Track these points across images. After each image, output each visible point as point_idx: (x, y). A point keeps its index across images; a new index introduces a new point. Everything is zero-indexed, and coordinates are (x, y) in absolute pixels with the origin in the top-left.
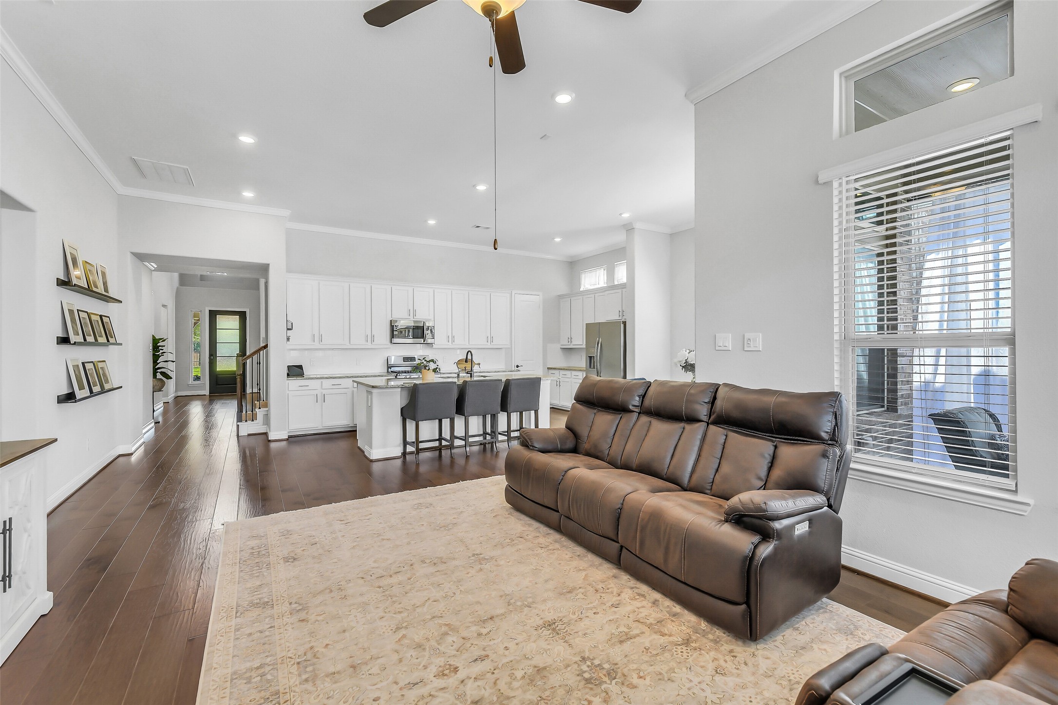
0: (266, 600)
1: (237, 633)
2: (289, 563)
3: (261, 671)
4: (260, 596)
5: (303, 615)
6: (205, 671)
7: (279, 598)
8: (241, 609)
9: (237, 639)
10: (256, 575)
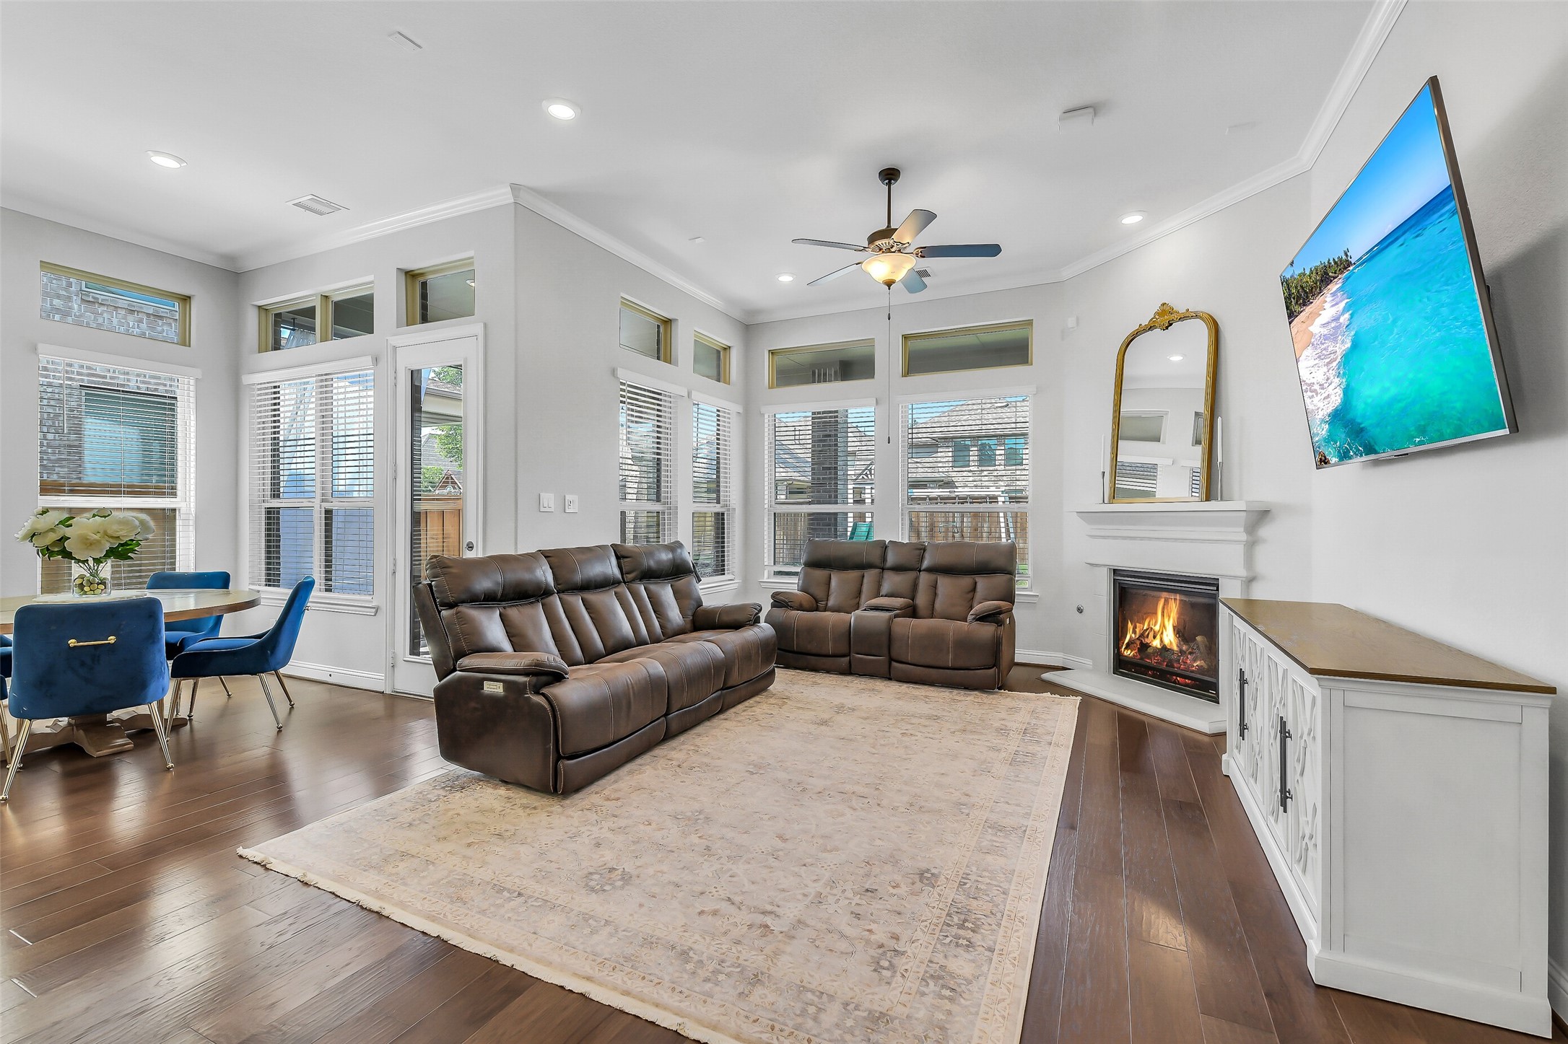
0: (990, 830)
1: (1029, 811)
2: (933, 871)
3: (1017, 779)
4: (994, 838)
5: (964, 799)
6: (1059, 795)
7: (976, 825)
8: (1020, 832)
9: (1030, 807)
10: (987, 874)
